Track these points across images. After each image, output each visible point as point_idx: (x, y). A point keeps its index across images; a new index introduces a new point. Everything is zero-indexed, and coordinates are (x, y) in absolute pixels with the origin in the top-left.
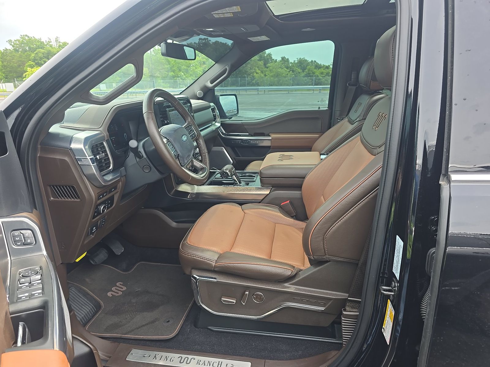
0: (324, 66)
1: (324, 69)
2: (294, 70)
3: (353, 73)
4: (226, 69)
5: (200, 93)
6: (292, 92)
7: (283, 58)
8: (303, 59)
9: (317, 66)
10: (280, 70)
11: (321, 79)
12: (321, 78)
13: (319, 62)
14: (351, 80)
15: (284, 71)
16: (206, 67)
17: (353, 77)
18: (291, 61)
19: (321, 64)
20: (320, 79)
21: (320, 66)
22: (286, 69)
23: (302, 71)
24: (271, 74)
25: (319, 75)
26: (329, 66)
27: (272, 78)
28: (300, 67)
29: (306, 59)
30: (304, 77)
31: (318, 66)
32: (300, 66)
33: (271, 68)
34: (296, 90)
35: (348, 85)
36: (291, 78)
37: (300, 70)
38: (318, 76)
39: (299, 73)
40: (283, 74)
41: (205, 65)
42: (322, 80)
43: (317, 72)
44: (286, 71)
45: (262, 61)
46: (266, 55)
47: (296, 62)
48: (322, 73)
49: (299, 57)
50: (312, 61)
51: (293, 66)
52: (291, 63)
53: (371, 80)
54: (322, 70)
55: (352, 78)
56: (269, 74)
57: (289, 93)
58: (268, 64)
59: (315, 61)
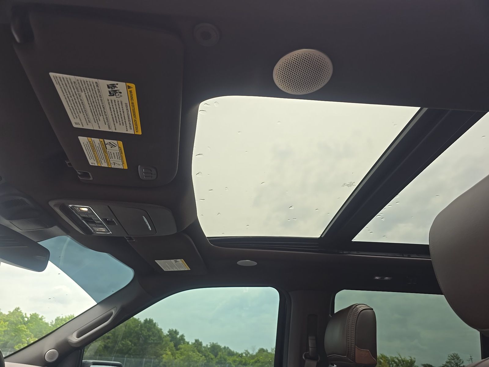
0: (237, 353)
1: (237, 357)
2: (207, 355)
3: (310, 338)
4: (111, 314)
5: (52, 355)
7: (197, 341)
8: (216, 343)
9: (230, 353)
10: (191, 353)
13: (233, 349)
14: (308, 349)
15: (195, 355)
17: (311, 344)
18: (204, 345)
19: (234, 351)
21: (232, 353)
22: (198, 353)
23: (214, 357)
24: (181, 358)
25: (231, 363)
26: (242, 354)
27: (182, 362)
29: (219, 344)
30: (217, 363)
32: (213, 351)
33: (182, 350)
35: (305, 357)
36: (202, 364)
37: (213, 356)
39: (212, 359)
40: (194, 358)
43: (230, 360)
44: (198, 355)
46: (178, 336)
47: (209, 346)
48: (234, 361)
49: (212, 342)
50: (225, 347)
51: (206, 351)
52: (204, 347)
53: (355, 345)
54: (235, 358)
55: (310, 346)
56: (179, 357)
58: (179, 344)
59: (228, 348)
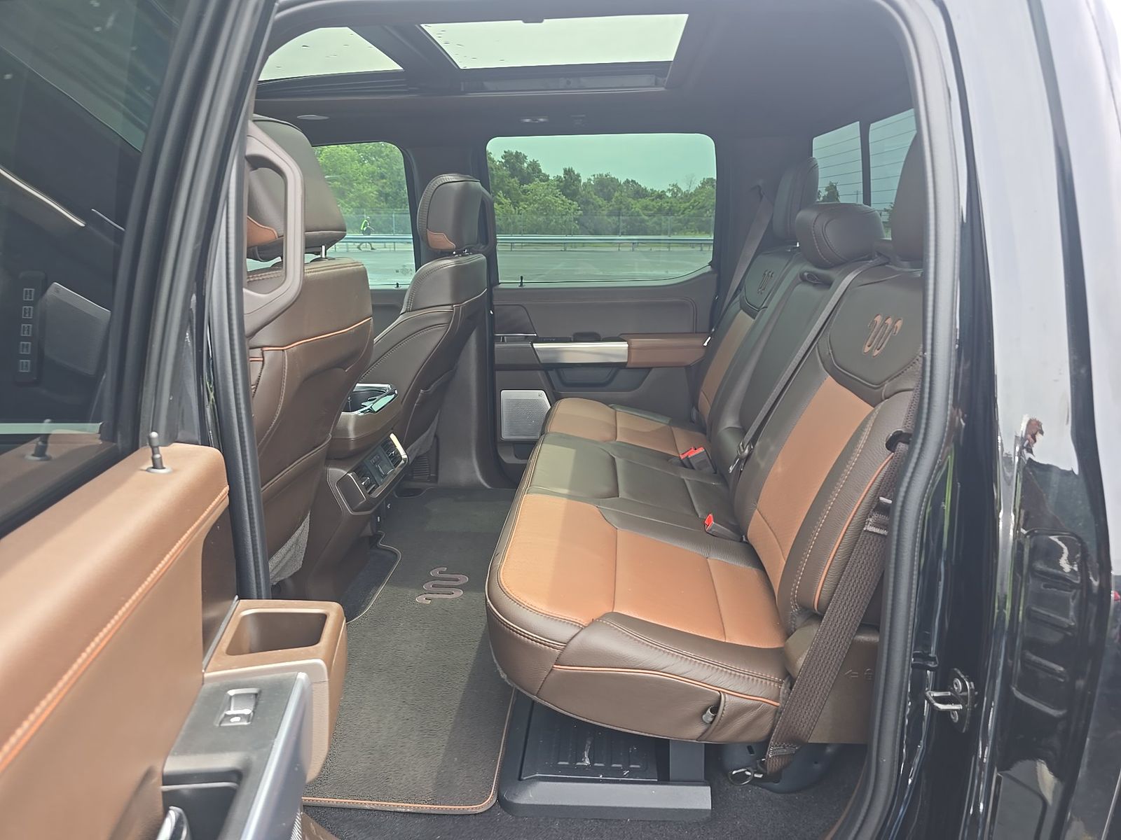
0: (653, 192)
1: (653, 200)
6: (575, 247)
7: (568, 172)
8: (606, 176)
9: (639, 191)
11: (648, 221)
12: (646, 218)
15: (560, 202)
16: (386, 183)
18: (583, 179)
19: (646, 188)
20: (643, 221)
21: (644, 192)
22: (564, 198)
23: (604, 202)
24: (529, 209)
25: (641, 212)
26: (664, 193)
27: (532, 216)
28: (601, 193)
29: (613, 176)
30: (609, 215)
31: (640, 193)
32: (601, 190)
34: (584, 245)
37: (601, 202)
38: (639, 215)
39: (600, 207)
40: (558, 207)
41: (384, 181)
42: (648, 224)
43: (637, 206)
44: (564, 202)
45: (516, 179)
46: (526, 165)
47: (593, 182)
48: (646, 208)
49: (597, 173)
50: (627, 181)
51: (588, 191)
54: (646, 201)
56: (525, 208)
57: (565, 250)
